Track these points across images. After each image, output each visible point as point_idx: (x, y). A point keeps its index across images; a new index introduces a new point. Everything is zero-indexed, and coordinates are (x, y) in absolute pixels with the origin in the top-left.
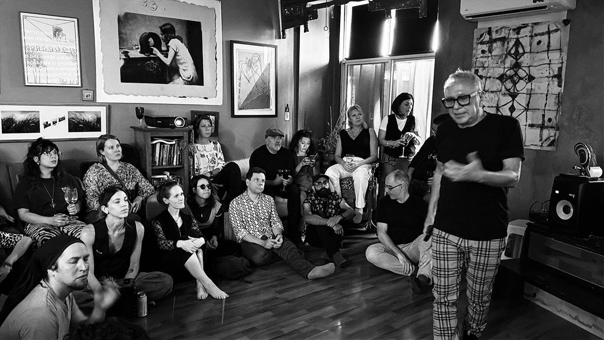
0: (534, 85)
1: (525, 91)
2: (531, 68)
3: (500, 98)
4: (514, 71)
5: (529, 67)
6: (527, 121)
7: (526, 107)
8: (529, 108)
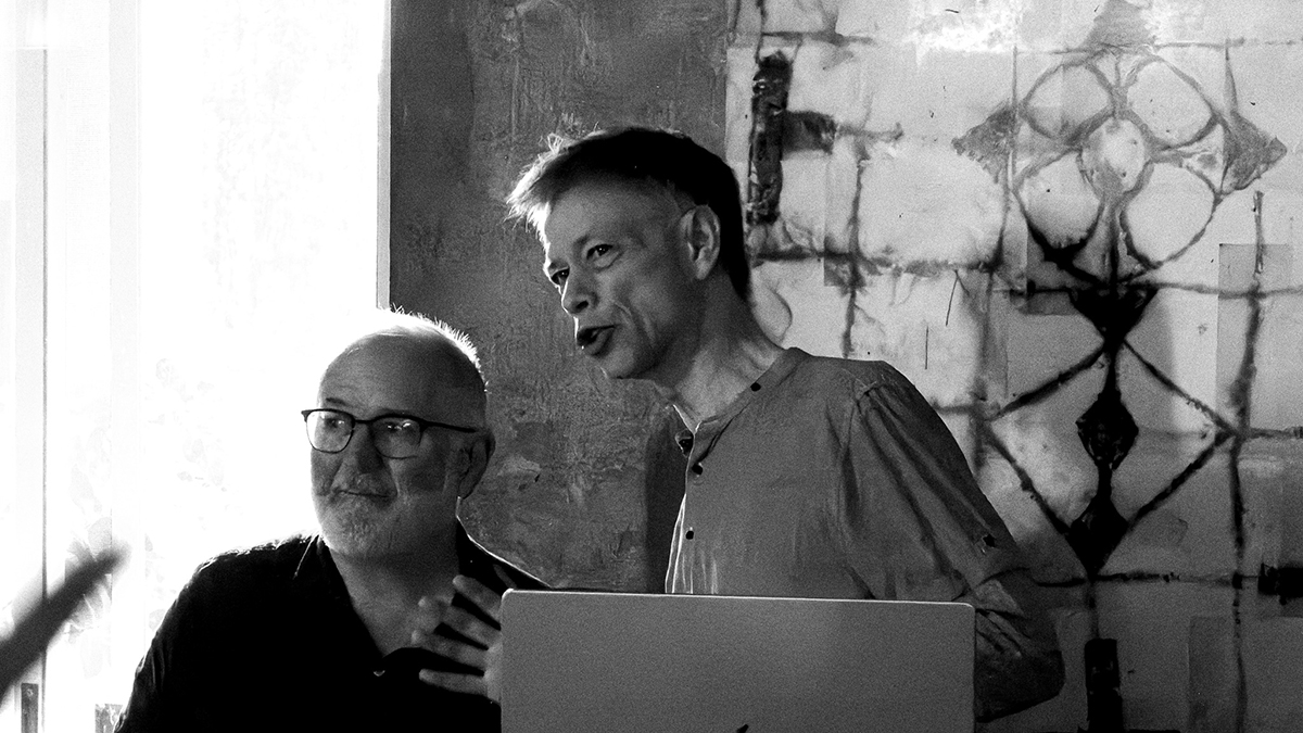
0: (1282, 207)
1: (1201, 266)
3: (996, 326)
4: (1101, 78)
6: (1240, 541)
7: (1230, 416)
8: (1257, 421)
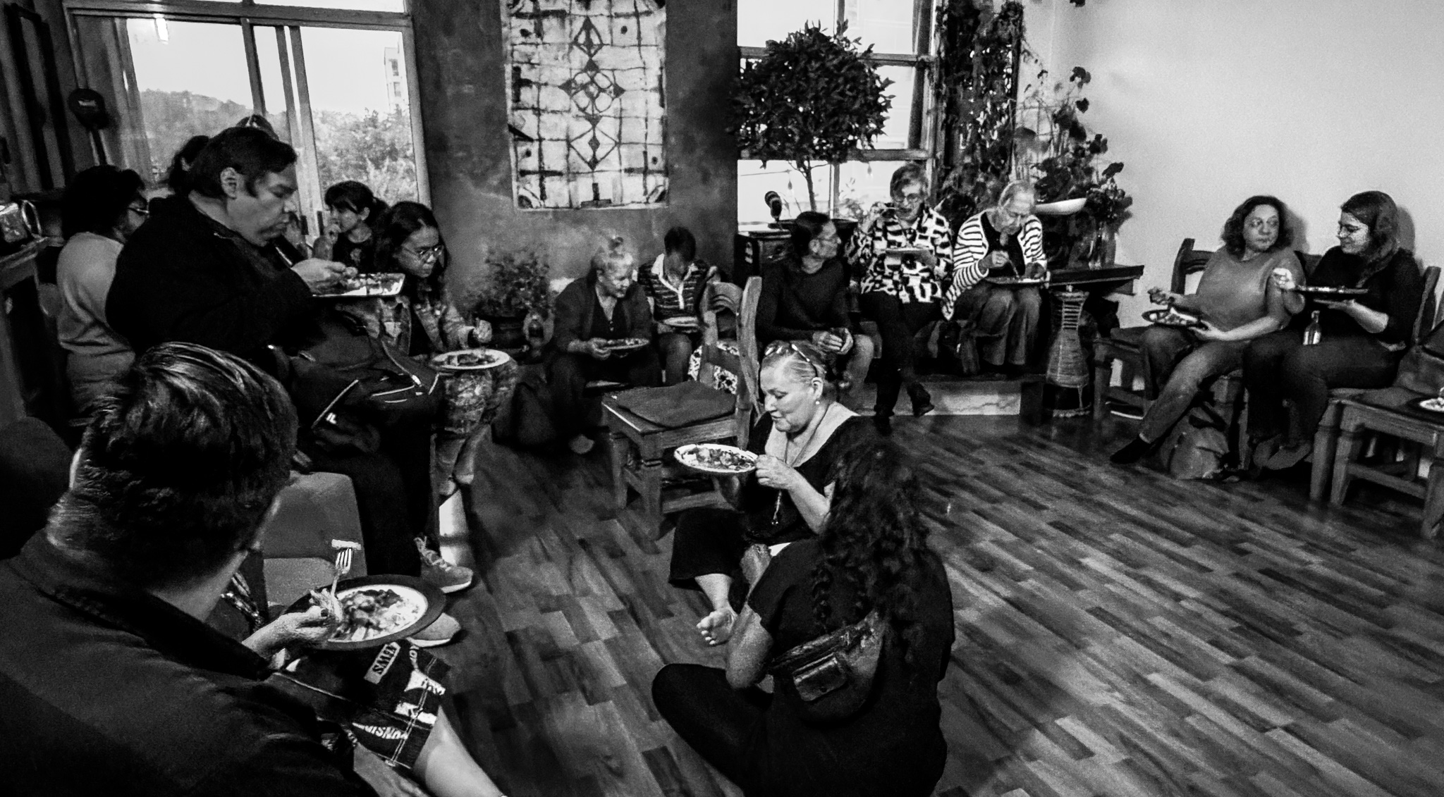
0: (626, 101)
1: (610, 112)
2: (616, 73)
3: (570, 124)
4: (588, 75)
5: (613, 70)
6: (620, 163)
7: (618, 141)
8: (623, 141)
